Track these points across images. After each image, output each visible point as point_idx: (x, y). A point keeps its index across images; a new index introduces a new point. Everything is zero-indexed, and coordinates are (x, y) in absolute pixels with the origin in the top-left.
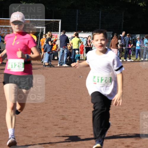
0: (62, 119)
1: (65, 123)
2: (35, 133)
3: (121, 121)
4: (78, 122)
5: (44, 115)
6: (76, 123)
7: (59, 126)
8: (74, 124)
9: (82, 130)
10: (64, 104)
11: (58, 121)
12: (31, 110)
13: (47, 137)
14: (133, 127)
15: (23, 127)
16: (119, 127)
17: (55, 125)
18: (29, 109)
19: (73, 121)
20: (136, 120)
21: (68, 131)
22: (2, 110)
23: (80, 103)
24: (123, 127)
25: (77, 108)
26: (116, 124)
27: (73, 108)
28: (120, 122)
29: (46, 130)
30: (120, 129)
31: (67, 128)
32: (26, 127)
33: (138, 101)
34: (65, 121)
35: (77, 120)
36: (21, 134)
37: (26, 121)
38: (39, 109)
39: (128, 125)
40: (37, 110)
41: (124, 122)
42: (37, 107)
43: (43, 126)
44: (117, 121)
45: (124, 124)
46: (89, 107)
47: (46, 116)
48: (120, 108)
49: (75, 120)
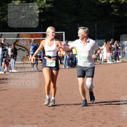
0: (53, 109)
1: (54, 113)
2: (29, 121)
3: (97, 109)
4: (64, 112)
5: (40, 107)
6: (62, 112)
7: (48, 115)
8: (60, 113)
9: (65, 117)
10: (57, 98)
11: (50, 111)
12: (32, 103)
13: (37, 123)
14: (104, 114)
15: (22, 117)
16: (93, 114)
17: (46, 114)
18: (30, 102)
19: (60, 110)
20: (108, 108)
21: (54, 118)
22: (9, 104)
23: (70, 96)
24: (97, 114)
25: (66, 100)
26: (92, 112)
27: (64, 100)
28: (95, 110)
29: (38, 118)
30: (94, 115)
31: (54, 116)
32: (23, 117)
33: (115, 93)
34: (54, 111)
35: (64, 110)
36: (18, 122)
37: (25, 112)
38: (38, 102)
39: (101, 112)
40: (36, 103)
41: (99, 110)
42: (37, 100)
43: (37, 116)
44: (94, 109)
45: (98, 112)
46: (76, 99)
47: (41, 107)
48: (99, 99)
49: (62, 110)
